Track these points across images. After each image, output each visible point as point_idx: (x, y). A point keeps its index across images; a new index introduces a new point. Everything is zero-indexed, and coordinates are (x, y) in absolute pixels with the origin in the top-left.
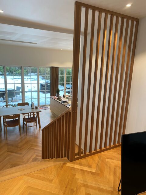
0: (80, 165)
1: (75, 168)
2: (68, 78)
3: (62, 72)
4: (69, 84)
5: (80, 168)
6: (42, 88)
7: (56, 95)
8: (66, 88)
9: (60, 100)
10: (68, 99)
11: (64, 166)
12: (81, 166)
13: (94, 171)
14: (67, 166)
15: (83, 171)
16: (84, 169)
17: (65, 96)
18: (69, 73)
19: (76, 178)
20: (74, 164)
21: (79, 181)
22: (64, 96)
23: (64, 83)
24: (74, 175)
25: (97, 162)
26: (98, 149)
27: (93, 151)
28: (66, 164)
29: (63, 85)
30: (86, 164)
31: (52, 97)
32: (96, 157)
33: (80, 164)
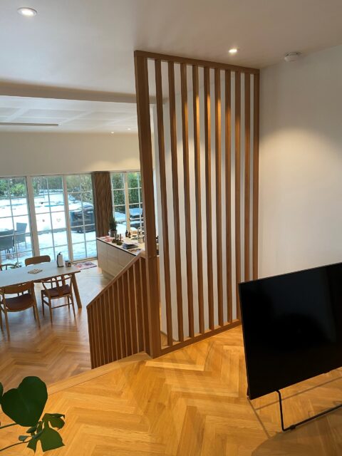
0: (173, 362)
1: (163, 369)
2: (134, 194)
3: (118, 180)
4: (135, 206)
5: (173, 367)
6: (76, 221)
7: (109, 233)
8: (131, 216)
9: (120, 244)
10: (136, 239)
11: (141, 366)
12: (174, 364)
13: (202, 370)
14: (147, 367)
15: (179, 372)
16: (181, 368)
17: (130, 234)
18: (133, 183)
19: (167, 385)
20: (161, 360)
21: (173, 389)
22: (128, 234)
23: (124, 206)
24: (163, 380)
25: (205, 353)
26: (207, 329)
27: (197, 334)
28: (145, 363)
29: (122, 210)
30: (185, 359)
31: (101, 238)
32: (204, 345)
33: (173, 360)
